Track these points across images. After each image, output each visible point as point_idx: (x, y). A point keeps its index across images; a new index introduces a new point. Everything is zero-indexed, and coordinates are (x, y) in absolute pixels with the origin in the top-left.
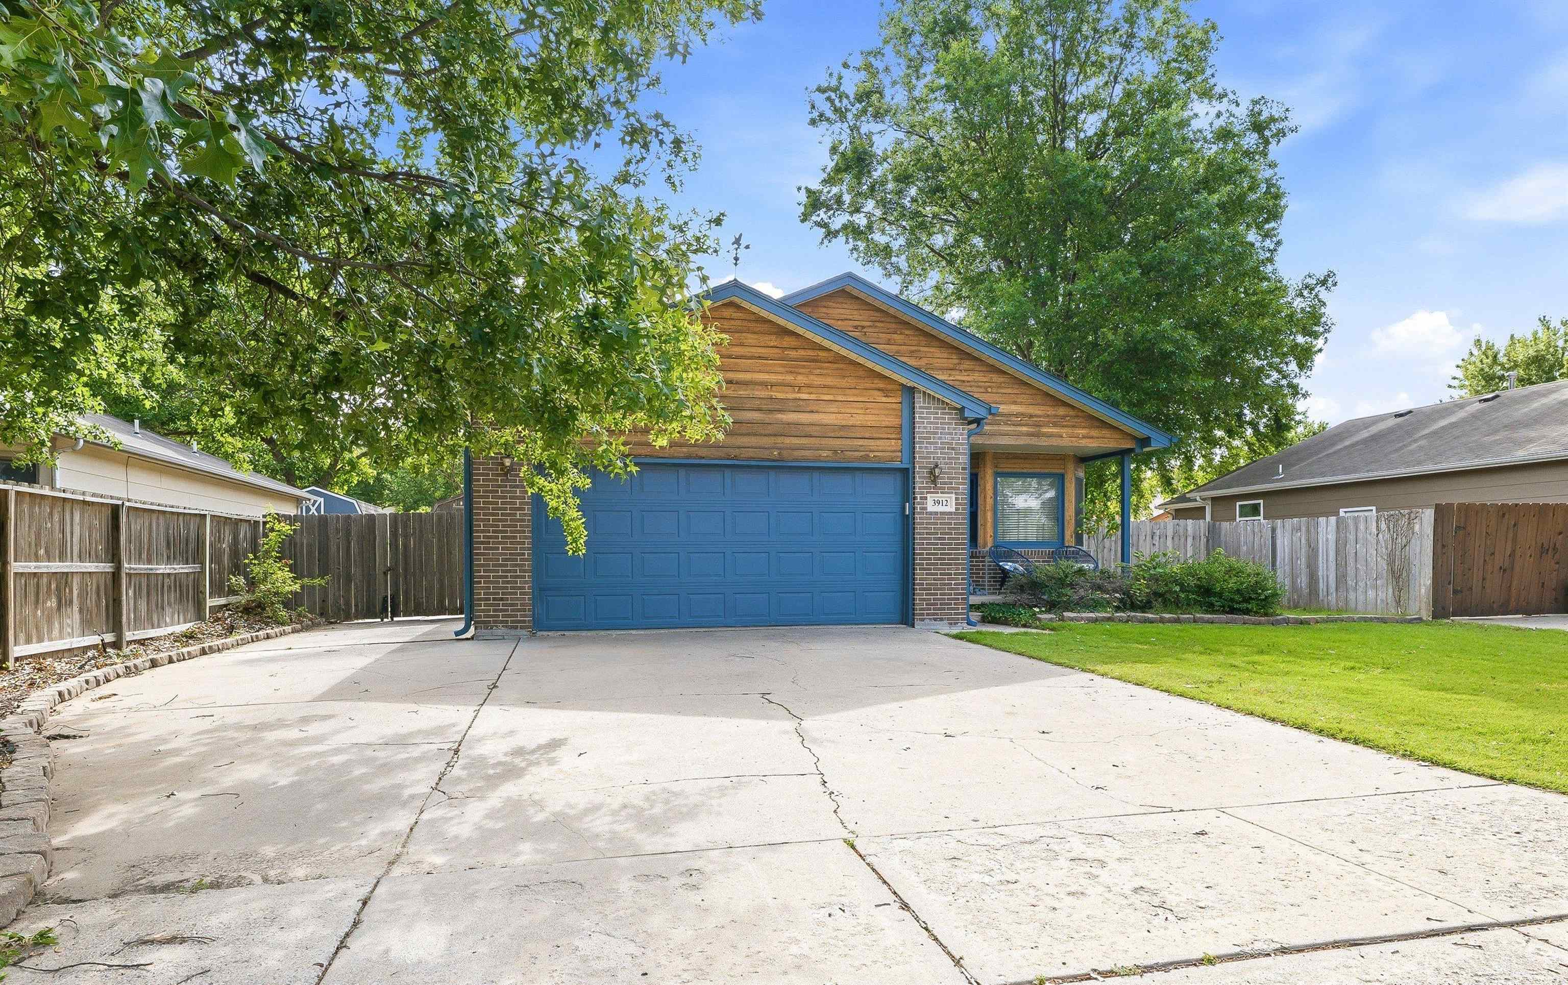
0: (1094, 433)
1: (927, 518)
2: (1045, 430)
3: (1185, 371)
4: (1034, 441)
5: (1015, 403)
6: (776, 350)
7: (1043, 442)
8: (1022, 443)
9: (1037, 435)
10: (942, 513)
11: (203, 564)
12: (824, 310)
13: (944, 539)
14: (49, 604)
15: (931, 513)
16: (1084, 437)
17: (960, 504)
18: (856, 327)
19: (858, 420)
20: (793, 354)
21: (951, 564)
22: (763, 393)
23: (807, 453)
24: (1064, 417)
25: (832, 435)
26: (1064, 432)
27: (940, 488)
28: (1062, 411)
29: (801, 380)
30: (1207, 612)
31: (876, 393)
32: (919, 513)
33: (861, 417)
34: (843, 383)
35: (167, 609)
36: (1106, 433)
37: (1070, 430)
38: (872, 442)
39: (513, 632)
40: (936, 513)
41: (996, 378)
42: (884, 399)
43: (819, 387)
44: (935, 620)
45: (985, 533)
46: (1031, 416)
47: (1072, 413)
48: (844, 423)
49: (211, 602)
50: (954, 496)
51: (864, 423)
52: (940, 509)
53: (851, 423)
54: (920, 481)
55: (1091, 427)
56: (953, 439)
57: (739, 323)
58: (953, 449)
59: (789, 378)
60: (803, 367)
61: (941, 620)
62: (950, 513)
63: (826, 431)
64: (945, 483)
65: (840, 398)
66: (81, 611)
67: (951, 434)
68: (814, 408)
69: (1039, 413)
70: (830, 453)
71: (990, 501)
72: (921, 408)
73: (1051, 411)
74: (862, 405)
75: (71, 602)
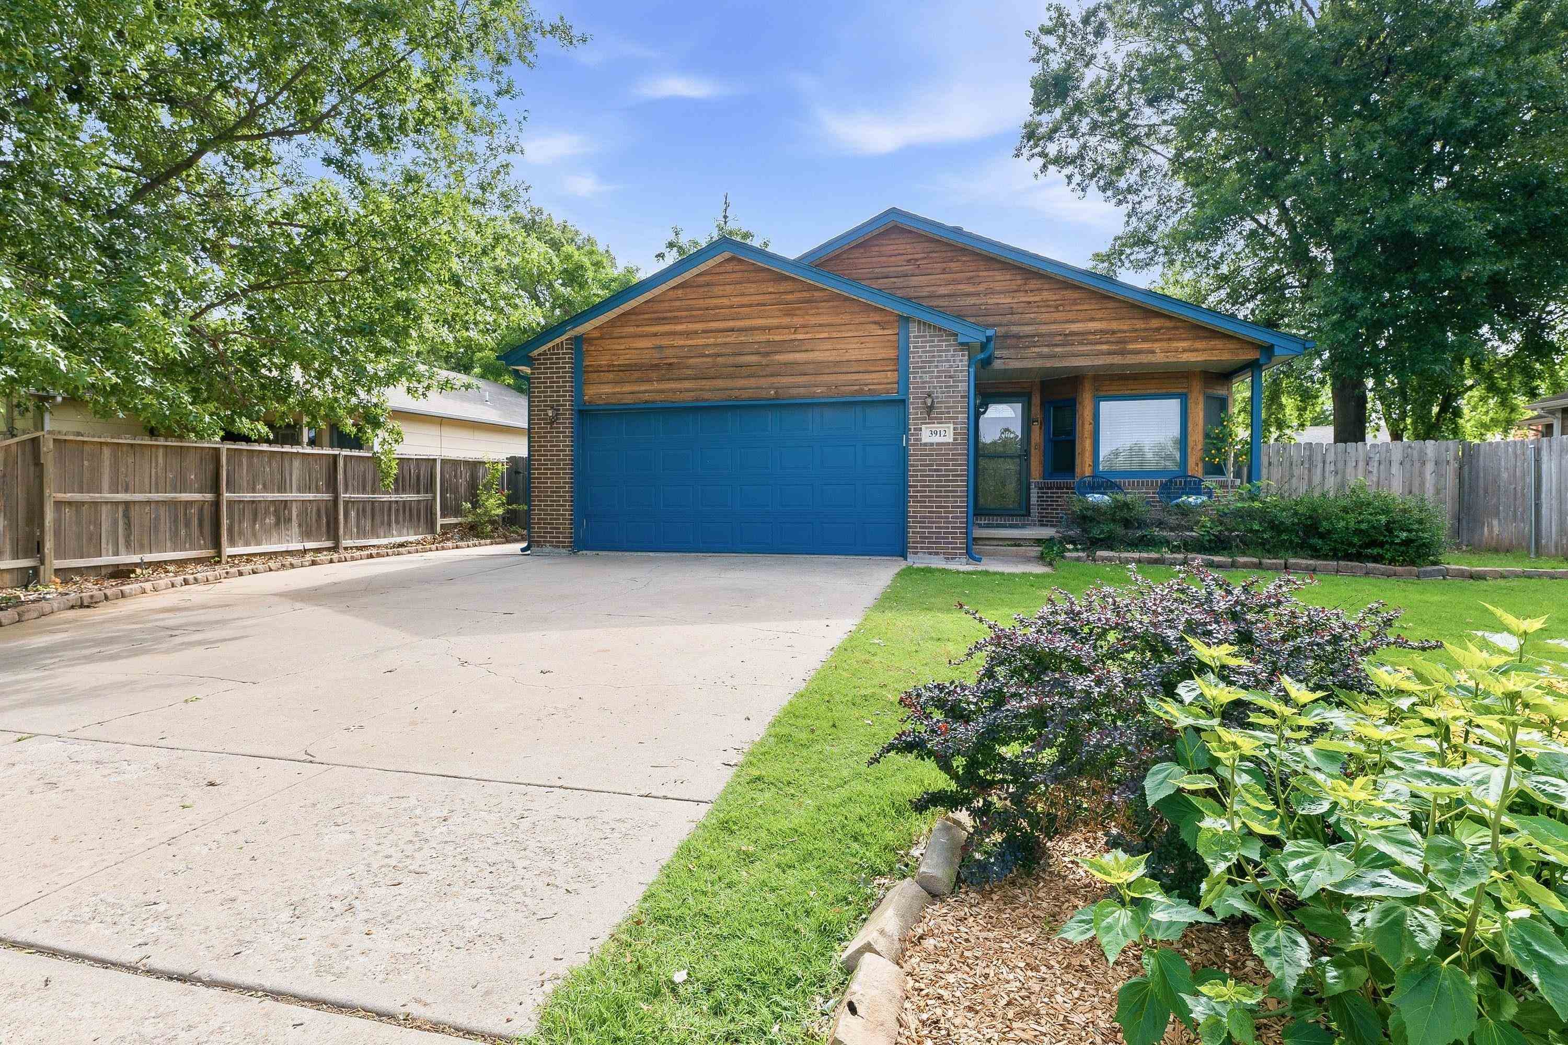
0: (1199, 345)
1: (920, 450)
2: (1131, 347)
3: (1459, 255)
4: (1117, 360)
5: (1092, 319)
6: (773, 296)
7: (1130, 360)
8: (1101, 363)
9: (1123, 353)
10: (938, 444)
11: (435, 494)
12: (877, 249)
13: (940, 470)
14: (267, 521)
15: (925, 444)
16: (1184, 351)
17: (960, 434)
18: (909, 261)
19: (853, 355)
20: (790, 297)
21: (948, 497)
22: (762, 337)
23: (802, 390)
24: (1158, 329)
25: (827, 371)
26: (1157, 346)
27: (936, 418)
28: (1155, 323)
29: (798, 321)
30: (1312, 557)
31: (874, 326)
32: (913, 445)
33: (857, 352)
34: (837, 320)
35: (394, 525)
36: (1218, 343)
37: (1165, 345)
38: (867, 376)
39: (556, 550)
40: (932, 444)
41: (1069, 294)
42: (880, 332)
43: (815, 326)
44: (930, 553)
45: (1083, 463)
46: (1114, 332)
47: (1168, 324)
48: (838, 359)
49: (440, 521)
50: (952, 426)
51: (859, 357)
52: (936, 439)
53: (844, 359)
54: (914, 411)
55: (1197, 338)
56: (951, 366)
57: (739, 275)
58: (950, 377)
59: (786, 321)
60: (799, 308)
61: (937, 554)
62: (948, 444)
63: (820, 368)
64: (942, 413)
65: (835, 335)
66: (300, 525)
67: (949, 361)
68: (809, 348)
69: (1125, 328)
70: (824, 389)
71: (1088, 428)
72: (915, 337)
73: (1140, 324)
74: (856, 340)
75: (290, 520)
